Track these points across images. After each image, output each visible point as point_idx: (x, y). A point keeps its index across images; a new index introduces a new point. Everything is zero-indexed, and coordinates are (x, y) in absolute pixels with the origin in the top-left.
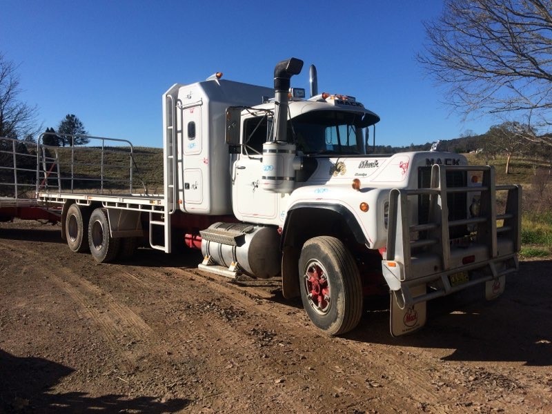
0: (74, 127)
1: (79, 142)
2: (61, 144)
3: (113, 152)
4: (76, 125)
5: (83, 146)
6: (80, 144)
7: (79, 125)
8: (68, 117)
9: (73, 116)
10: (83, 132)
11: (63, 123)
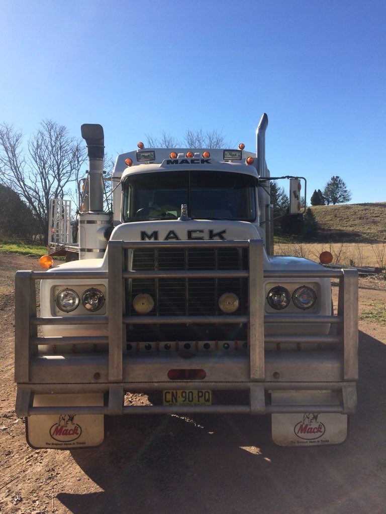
0: (338, 187)
1: (341, 200)
2: (326, 203)
3: (372, 208)
4: (339, 186)
5: (345, 203)
6: (342, 202)
7: (342, 185)
8: (333, 179)
9: (337, 177)
10: (345, 191)
11: (328, 185)
